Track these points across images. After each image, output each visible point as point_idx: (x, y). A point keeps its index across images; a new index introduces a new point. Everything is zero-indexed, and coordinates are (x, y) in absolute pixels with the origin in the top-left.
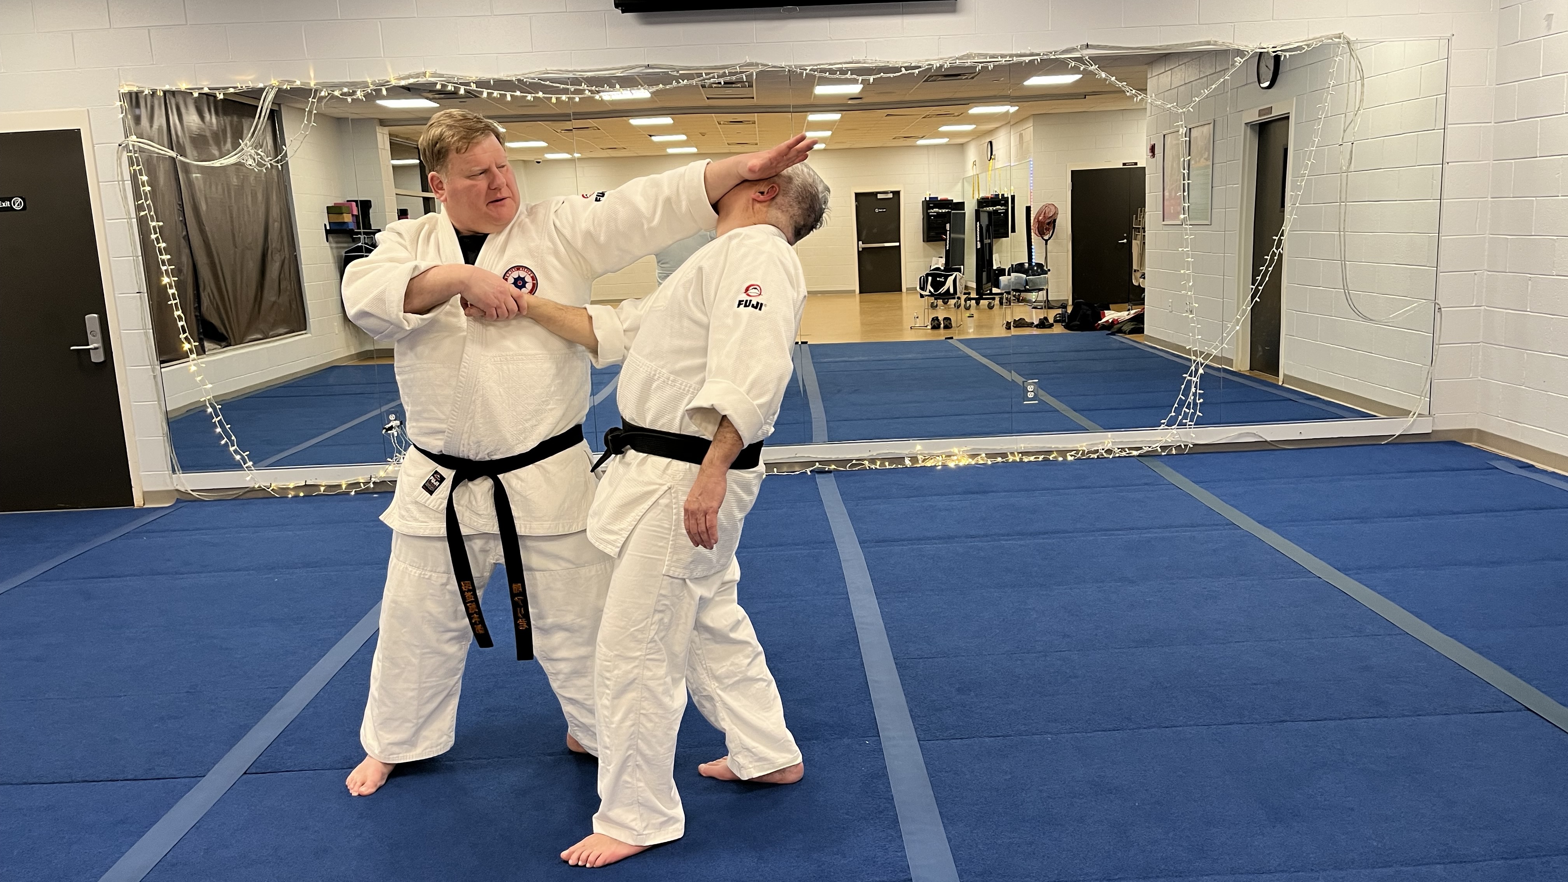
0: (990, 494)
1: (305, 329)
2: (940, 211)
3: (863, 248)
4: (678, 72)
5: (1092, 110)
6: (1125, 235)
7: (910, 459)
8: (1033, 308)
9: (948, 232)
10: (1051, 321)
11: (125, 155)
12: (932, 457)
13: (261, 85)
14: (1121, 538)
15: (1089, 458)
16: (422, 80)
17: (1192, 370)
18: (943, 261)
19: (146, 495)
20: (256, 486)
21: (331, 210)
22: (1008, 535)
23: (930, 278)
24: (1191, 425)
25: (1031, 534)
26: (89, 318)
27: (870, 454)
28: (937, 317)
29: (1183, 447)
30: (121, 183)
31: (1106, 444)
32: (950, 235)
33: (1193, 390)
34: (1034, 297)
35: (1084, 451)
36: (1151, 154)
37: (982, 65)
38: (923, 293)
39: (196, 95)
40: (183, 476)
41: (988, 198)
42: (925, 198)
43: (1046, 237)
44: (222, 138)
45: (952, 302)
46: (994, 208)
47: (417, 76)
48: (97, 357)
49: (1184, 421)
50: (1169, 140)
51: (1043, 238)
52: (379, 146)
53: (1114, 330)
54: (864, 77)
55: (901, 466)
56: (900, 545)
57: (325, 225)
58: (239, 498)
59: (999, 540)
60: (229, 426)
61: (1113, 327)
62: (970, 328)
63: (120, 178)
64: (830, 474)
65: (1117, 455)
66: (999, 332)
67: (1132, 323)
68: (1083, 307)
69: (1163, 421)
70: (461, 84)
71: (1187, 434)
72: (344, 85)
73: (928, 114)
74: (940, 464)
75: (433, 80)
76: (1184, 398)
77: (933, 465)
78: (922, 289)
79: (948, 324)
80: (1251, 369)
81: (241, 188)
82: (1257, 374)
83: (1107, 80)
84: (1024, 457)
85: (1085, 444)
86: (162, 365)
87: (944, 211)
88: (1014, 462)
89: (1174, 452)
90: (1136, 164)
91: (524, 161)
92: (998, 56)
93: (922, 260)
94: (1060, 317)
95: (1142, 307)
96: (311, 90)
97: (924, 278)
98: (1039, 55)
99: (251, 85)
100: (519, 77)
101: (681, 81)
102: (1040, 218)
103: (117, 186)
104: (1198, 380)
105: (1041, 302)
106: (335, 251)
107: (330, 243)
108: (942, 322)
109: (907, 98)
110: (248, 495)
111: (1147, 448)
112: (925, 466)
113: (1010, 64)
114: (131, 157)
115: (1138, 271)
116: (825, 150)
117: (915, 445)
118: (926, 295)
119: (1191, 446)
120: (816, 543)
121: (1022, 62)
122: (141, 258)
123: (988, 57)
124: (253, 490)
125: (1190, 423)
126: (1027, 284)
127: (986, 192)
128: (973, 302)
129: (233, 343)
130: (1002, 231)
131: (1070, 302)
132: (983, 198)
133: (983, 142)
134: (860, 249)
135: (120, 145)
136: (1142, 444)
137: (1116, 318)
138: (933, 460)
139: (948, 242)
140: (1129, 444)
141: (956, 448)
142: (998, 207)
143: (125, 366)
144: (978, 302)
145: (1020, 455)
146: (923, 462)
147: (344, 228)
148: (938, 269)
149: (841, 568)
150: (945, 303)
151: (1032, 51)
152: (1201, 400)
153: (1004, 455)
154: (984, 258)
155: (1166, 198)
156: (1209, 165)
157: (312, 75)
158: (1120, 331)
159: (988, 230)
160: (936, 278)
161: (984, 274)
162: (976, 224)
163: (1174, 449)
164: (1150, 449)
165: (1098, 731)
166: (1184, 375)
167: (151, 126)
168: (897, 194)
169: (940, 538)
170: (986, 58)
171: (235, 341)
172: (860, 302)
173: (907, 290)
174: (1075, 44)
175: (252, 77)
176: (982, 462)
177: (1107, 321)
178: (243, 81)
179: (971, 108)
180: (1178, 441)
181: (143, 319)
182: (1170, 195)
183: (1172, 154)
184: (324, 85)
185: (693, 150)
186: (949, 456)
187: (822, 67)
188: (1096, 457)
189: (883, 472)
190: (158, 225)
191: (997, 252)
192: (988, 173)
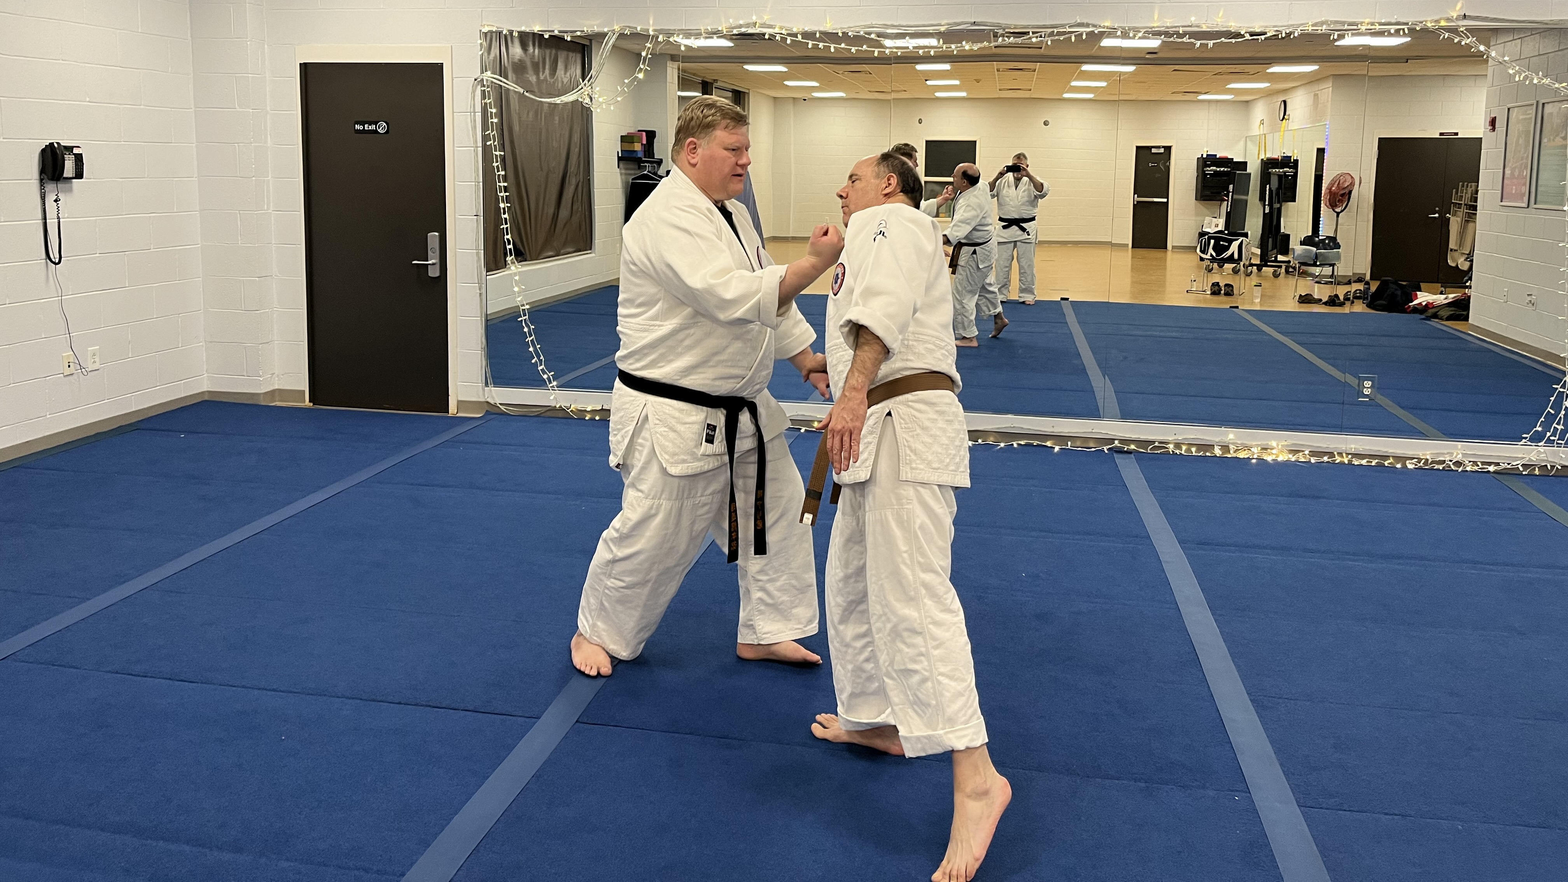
0: (1322, 500)
1: (591, 249)
2: (1218, 169)
3: (1137, 202)
4: (1004, 30)
6: (1437, 209)
7: (1220, 447)
9: (1231, 194)
11: (479, 89)
12: (1247, 448)
13: (606, 30)
14: (1495, 575)
15: (1432, 469)
16: (752, 30)
19: (460, 403)
20: (558, 406)
21: (624, 139)
22: (1354, 554)
23: (1212, 241)
24: (1562, 444)
25: (1382, 557)
26: (431, 235)
27: (1176, 437)
28: (1218, 283)
29: (1549, 467)
30: (472, 114)
31: (1455, 455)
32: (1232, 197)
33: (1565, 403)
35: (1427, 460)
36: (1490, 128)
37: (1339, 33)
38: (1204, 256)
39: (545, 36)
40: (494, 390)
41: (1276, 159)
42: (1202, 155)
43: (1338, 210)
46: (1281, 170)
47: (748, 25)
48: (434, 272)
49: (1552, 438)
50: (1515, 114)
51: (1334, 210)
52: (668, 80)
53: (1427, 314)
54: (1203, 42)
55: (1209, 455)
56: (1227, 551)
57: (618, 152)
58: (542, 415)
59: (1344, 560)
60: (539, 346)
61: (1428, 311)
62: (1257, 297)
63: (472, 111)
64: (1130, 455)
65: (1468, 469)
66: (1291, 305)
67: (1452, 309)
68: (1391, 285)
69: (1525, 436)
70: (789, 35)
71: (1555, 454)
72: (679, 32)
73: (1220, 71)
74: (1256, 456)
75: (762, 30)
76: (1553, 412)
77: (1247, 457)
78: (1203, 251)
79: (1230, 291)
83: (1485, 54)
84: (1354, 459)
85: (1428, 453)
86: (488, 273)
87: (1222, 169)
88: (1342, 463)
89: (1537, 472)
90: (1456, 134)
91: (794, 98)
92: (1358, 24)
94: (1360, 293)
95: (1466, 291)
96: (650, 36)
97: (1205, 241)
98: (1407, 24)
99: (595, 29)
100: (844, 30)
101: (1006, 38)
102: (1334, 188)
103: (469, 118)
106: (623, 177)
107: (620, 169)
108: (1223, 288)
110: (549, 414)
111: (1506, 464)
112: (1236, 458)
114: (484, 90)
115: (1456, 250)
117: (1227, 434)
118: (1207, 259)
119: (1559, 467)
120: (1129, 536)
121: (1386, 32)
122: (481, 184)
123: (1346, 25)
124: (554, 409)
125: (1560, 442)
126: (1317, 258)
127: (1275, 153)
128: (1255, 268)
129: (528, 258)
130: (1289, 194)
131: (1370, 277)
132: (1268, 159)
133: (1275, 101)
134: (1135, 203)
135: (475, 80)
136: (1500, 459)
137: (1431, 301)
138: (1246, 452)
139: (1230, 203)
140: (1482, 458)
141: (1275, 440)
142: (1285, 169)
143: (456, 283)
144: (1259, 267)
145: (1350, 456)
146: (1235, 452)
147: (634, 155)
148: (1219, 231)
150: (1221, 267)
151: (1398, 20)
153: (1331, 454)
154: (1271, 223)
155: (1506, 176)
157: (651, 22)
158: (1435, 316)
159: (1278, 194)
160: (1220, 242)
161: (1270, 239)
162: (1263, 186)
163: (1537, 469)
164: (1509, 467)
165: (1519, 825)
166: (1555, 387)
168: (1168, 149)
169: (1273, 548)
170: (1344, 26)
171: (530, 256)
172: (1132, 257)
173: (1173, 247)
174: (1450, 14)
175: (598, 22)
176: (1303, 460)
177: (1420, 304)
178: (587, 25)
179: (1272, 67)
180: (1544, 460)
181: (477, 240)
182: (1512, 174)
183: (1518, 130)
184: (661, 31)
185: (963, 94)
186: (1266, 449)
187: (1156, 29)
188: (1441, 468)
189: (1189, 458)
190: (500, 155)
191: (1286, 217)
192: (1276, 135)
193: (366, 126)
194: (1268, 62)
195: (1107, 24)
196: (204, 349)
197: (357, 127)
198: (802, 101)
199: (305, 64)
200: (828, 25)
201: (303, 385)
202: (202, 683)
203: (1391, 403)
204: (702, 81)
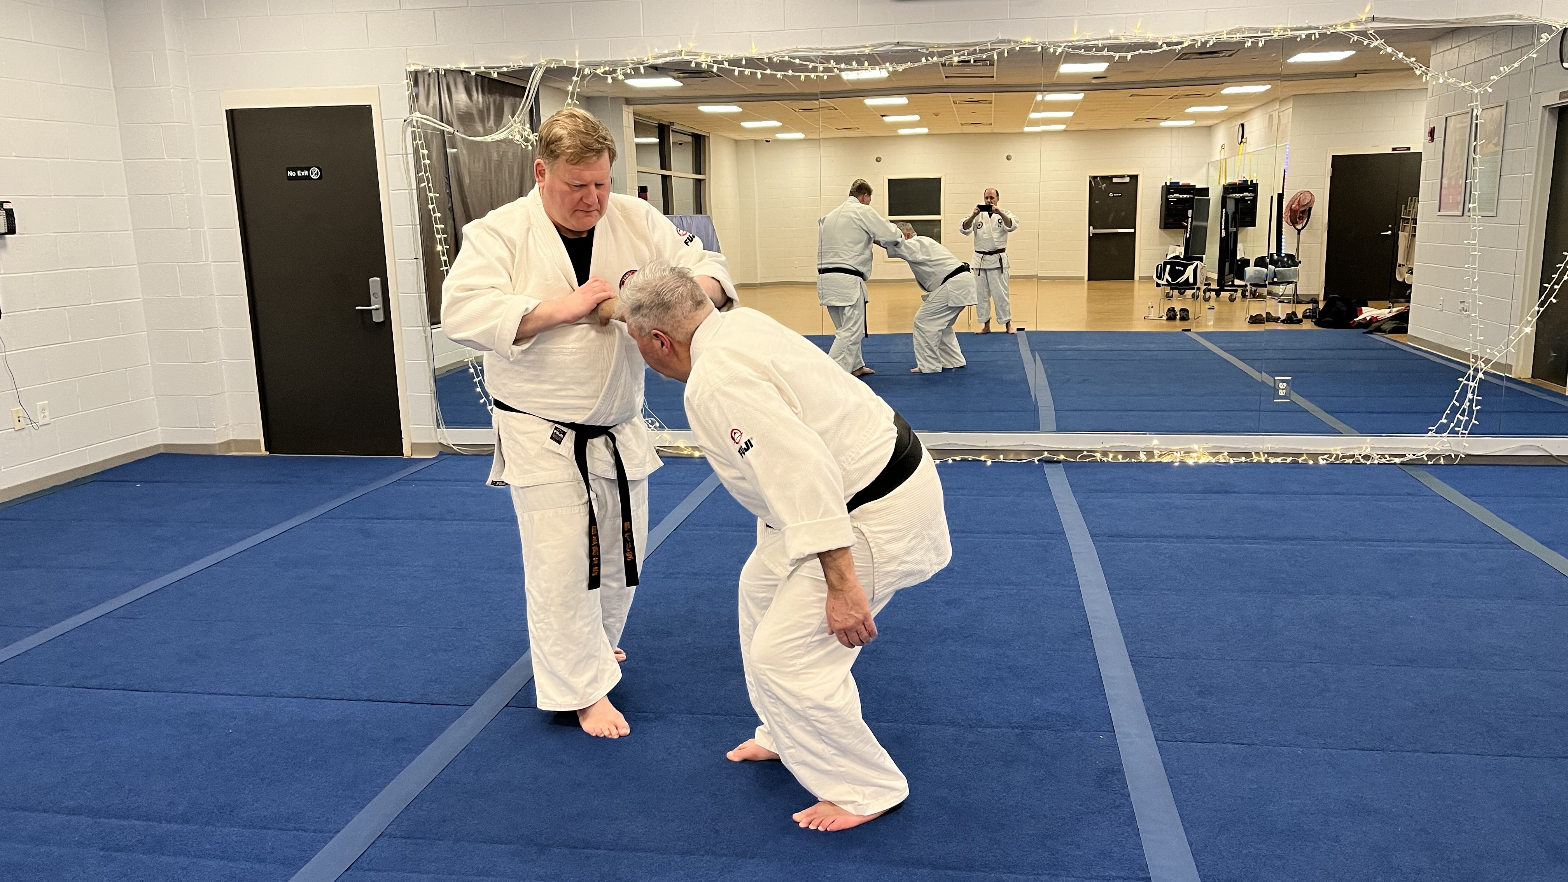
0: (1233, 495)
2: (1181, 196)
3: (1093, 234)
4: (927, 50)
5: (1361, 90)
6: (1390, 226)
7: (1145, 453)
8: (1280, 302)
9: (1190, 219)
10: (1300, 316)
11: (409, 130)
12: (1170, 452)
13: (531, 65)
14: (1381, 550)
15: (1343, 463)
16: (677, 58)
17: (1469, 375)
18: (1182, 249)
19: (413, 445)
22: (1252, 538)
23: (1168, 267)
24: (1465, 434)
25: (1278, 539)
26: (373, 281)
27: (1103, 446)
28: (1173, 308)
29: (1453, 457)
30: (405, 155)
31: (1363, 449)
32: (1191, 223)
33: (1470, 395)
34: (1281, 290)
35: (1338, 455)
36: (1429, 138)
37: (1252, 40)
38: (1160, 282)
39: (473, 73)
40: (446, 431)
41: (1235, 184)
42: (1166, 183)
43: (1299, 227)
44: (486, 116)
45: (1189, 293)
46: (1241, 195)
47: (674, 54)
48: (378, 317)
49: (1457, 429)
50: (1452, 123)
51: (1295, 227)
52: (625, 124)
53: (1371, 329)
54: (1122, 54)
55: (1135, 461)
56: (1135, 541)
59: (1242, 543)
61: (1372, 326)
62: (1209, 320)
64: (1059, 465)
65: (1376, 462)
66: (1242, 325)
67: (1394, 322)
68: (1337, 303)
69: (1431, 428)
70: (715, 62)
71: (1458, 444)
72: (605, 63)
73: (1176, 94)
74: (1178, 460)
75: (688, 58)
76: (1458, 404)
77: (1170, 461)
78: (1159, 277)
79: (1185, 316)
80: (1533, 377)
81: (500, 162)
82: (1539, 382)
83: (1393, 55)
84: (1270, 458)
85: (1339, 448)
86: (433, 327)
87: (1185, 196)
88: (1259, 462)
89: (1442, 462)
90: (1409, 149)
91: (755, 141)
92: (1271, 30)
93: (1158, 248)
94: (1310, 312)
95: (1407, 304)
96: (576, 69)
97: (1161, 267)
98: (1318, 28)
99: (522, 64)
100: (770, 55)
101: (929, 58)
102: (1294, 206)
103: (401, 159)
104: (1477, 385)
105: (1289, 295)
108: (1178, 313)
109: (1155, 78)
111: (1412, 455)
112: (1161, 462)
113: (1284, 39)
114: (414, 131)
115: (1404, 265)
116: (1065, 131)
117: (1152, 439)
118: (1163, 285)
119: (1463, 456)
120: (1044, 533)
121: (1297, 37)
122: (418, 226)
123: (1263, 32)
125: (1464, 432)
126: (1275, 276)
127: (1234, 178)
128: (1213, 293)
130: (1248, 219)
131: (1322, 297)
132: (1229, 185)
133: (1233, 125)
134: (1091, 235)
135: (405, 121)
136: (1405, 451)
137: (1375, 316)
138: (1169, 456)
139: (1189, 229)
140: (1391, 451)
141: (1196, 444)
142: (1245, 194)
143: (401, 327)
144: (1218, 293)
145: (1266, 456)
146: (1159, 457)
148: (1177, 257)
149: (1071, 560)
150: (1182, 294)
151: (1310, 24)
152: (1479, 407)
153: (1248, 455)
154: (1228, 247)
155: (1444, 186)
156: (1498, 151)
157: (577, 54)
158: (1379, 330)
159: (1234, 218)
160: (1175, 267)
161: (1227, 264)
162: (1222, 211)
163: (1442, 459)
164: (1414, 457)
165: (1355, 749)
166: (1460, 379)
167: (428, 104)
168: (1134, 178)
169: (1178, 537)
170: (1257, 33)
172: (1088, 289)
173: (1140, 278)
174: (1359, 17)
175: (523, 56)
176: (1223, 461)
177: (1365, 318)
178: (515, 60)
179: (1225, 88)
180: (1447, 450)
181: (418, 283)
182: (1449, 184)
183: (1455, 139)
184: (588, 64)
185: (925, 130)
186: (1189, 453)
187: (1077, 43)
188: (1351, 462)
189: (1115, 465)
190: (436, 197)
191: (1243, 242)
192: (1237, 157)
193: (299, 172)
194: (1220, 82)
195: (1028, 40)
196: (155, 402)
197: (290, 173)
198: (765, 142)
199: (231, 111)
200: (754, 51)
201: (258, 435)
202: (154, 691)
203: (1316, 408)
204: (659, 124)
